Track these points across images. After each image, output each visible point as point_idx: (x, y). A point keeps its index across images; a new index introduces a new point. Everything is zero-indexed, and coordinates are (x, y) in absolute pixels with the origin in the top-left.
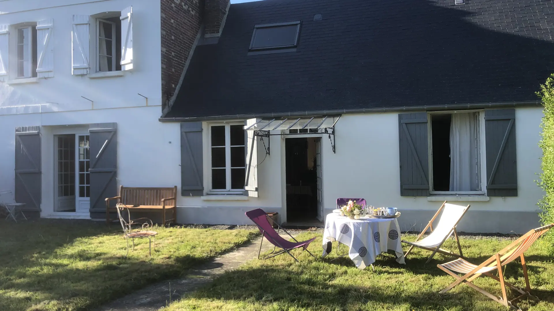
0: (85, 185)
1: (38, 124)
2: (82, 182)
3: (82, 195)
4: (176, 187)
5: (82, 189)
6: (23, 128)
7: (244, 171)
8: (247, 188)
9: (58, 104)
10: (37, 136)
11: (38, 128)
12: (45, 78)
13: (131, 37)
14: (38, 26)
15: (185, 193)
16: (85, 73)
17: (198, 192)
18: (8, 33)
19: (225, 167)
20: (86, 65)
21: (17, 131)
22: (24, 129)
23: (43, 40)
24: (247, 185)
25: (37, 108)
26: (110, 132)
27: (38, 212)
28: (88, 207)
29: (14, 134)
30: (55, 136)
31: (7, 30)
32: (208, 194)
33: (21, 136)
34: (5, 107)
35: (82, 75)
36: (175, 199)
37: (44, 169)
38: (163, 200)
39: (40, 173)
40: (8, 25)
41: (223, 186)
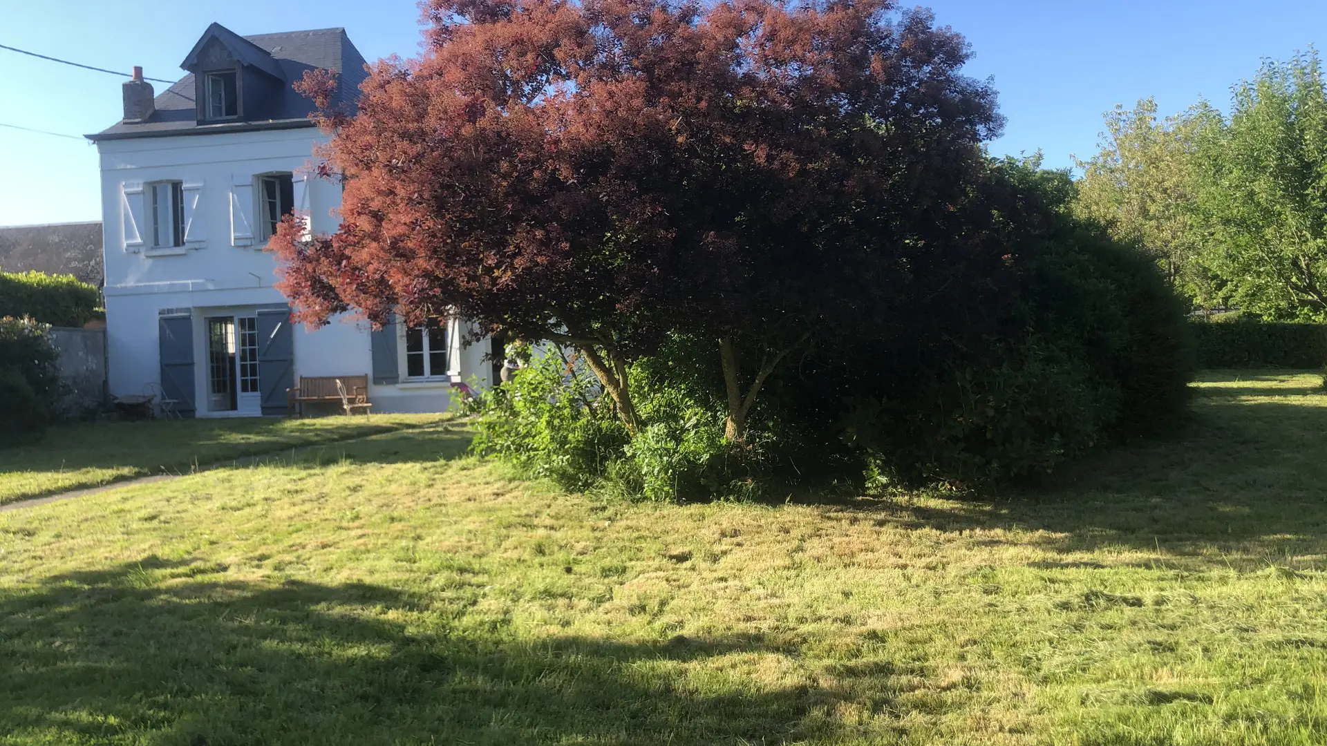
0: (249, 378)
1: (189, 305)
2: (244, 373)
3: (244, 389)
4: (366, 375)
5: (244, 383)
6: (168, 310)
7: (444, 355)
8: (449, 373)
9: (213, 280)
10: (187, 320)
11: (188, 310)
12: (196, 249)
13: (307, 204)
14: (184, 186)
15: (378, 380)
16: (249, 243)
17: (393, 379)
18: (143, 192)
19: (422, 350)
20: (249, 234)
21: (160, 313)
22: (170, 311)
23: (192, 203)
24: (449, 370)
25: (187, 285)
26: (283, 313)
27: (193, 411)
28: (259, 402)
29: (157, 317)
30: (205, 318)
31: (140, 189)
32: (403, 382)
33: (166, 320)
34: (142, 284)
35: (245, 247)
36: (366, 388)
37: (196, 360)
38: (355, 388)
39: (192, 364)
40: (141, 182)
41: (421, 373)
